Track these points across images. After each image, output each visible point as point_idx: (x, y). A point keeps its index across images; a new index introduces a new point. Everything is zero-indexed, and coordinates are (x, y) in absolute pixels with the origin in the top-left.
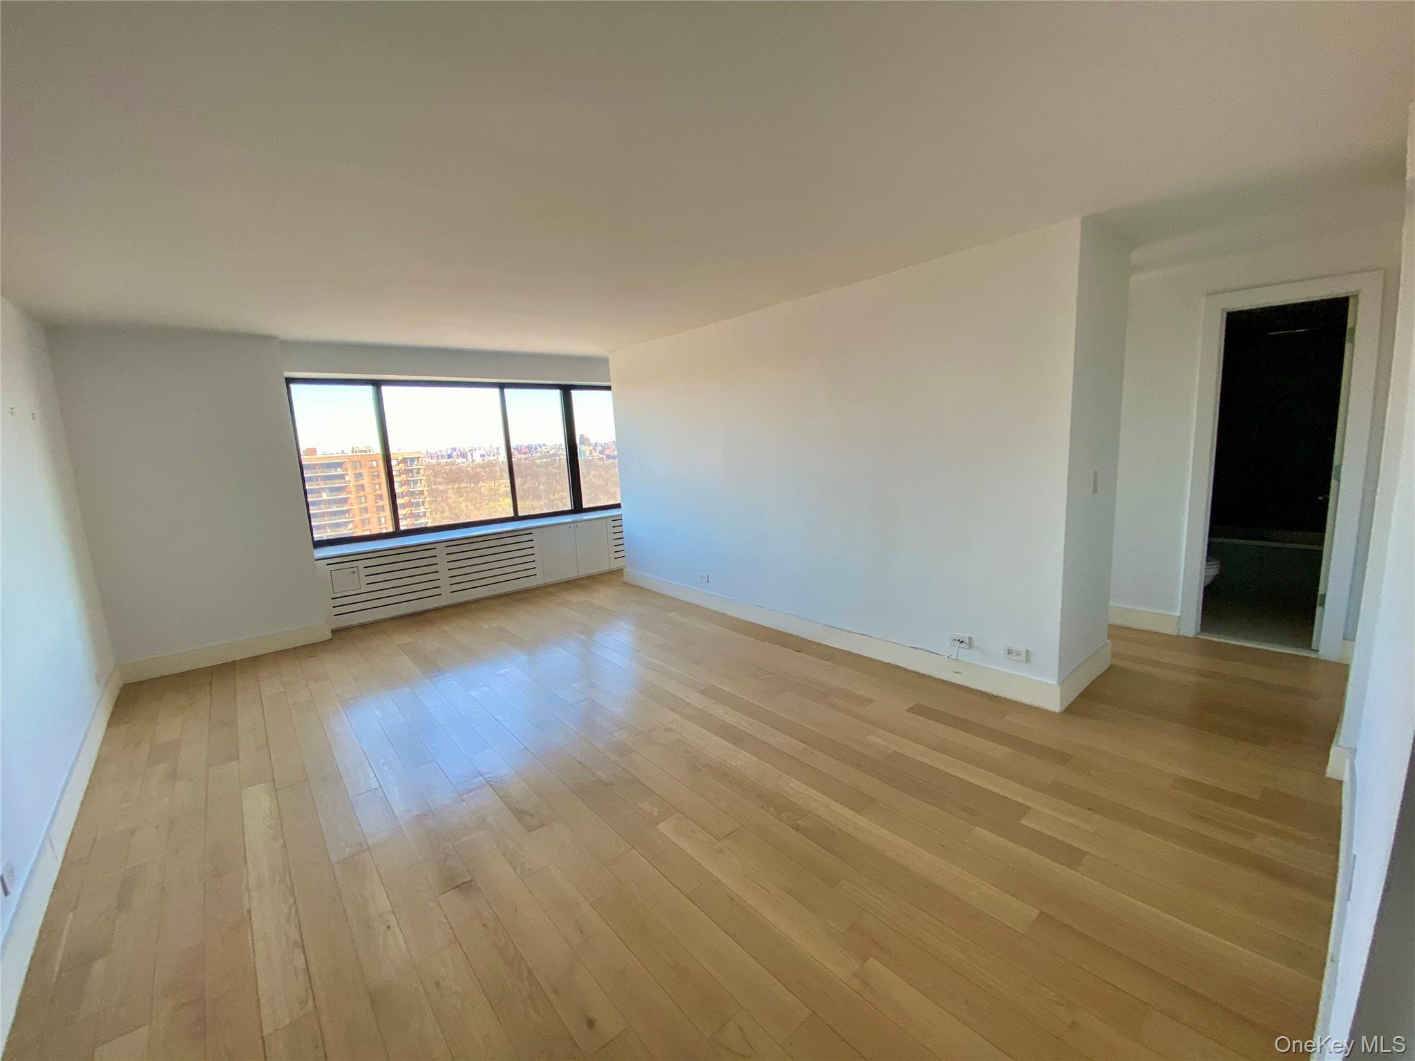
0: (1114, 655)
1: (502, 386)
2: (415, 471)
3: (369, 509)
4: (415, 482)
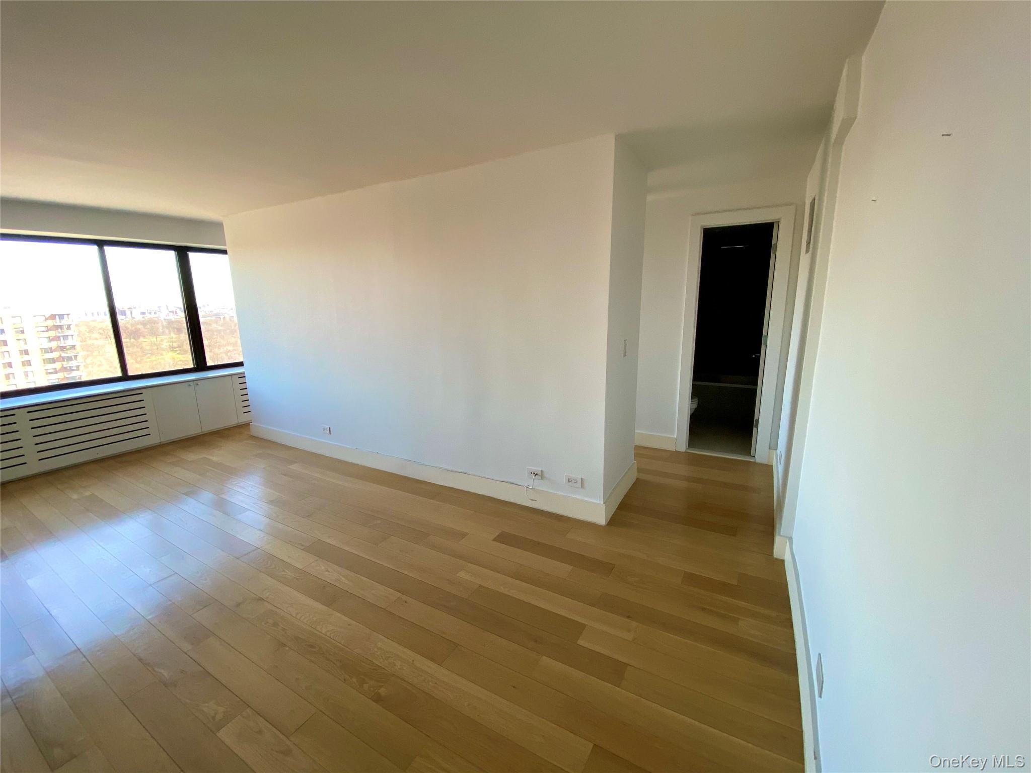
0: (640, 470)
1: (100, 244)
2: (65, 327)
4: (66, 337)
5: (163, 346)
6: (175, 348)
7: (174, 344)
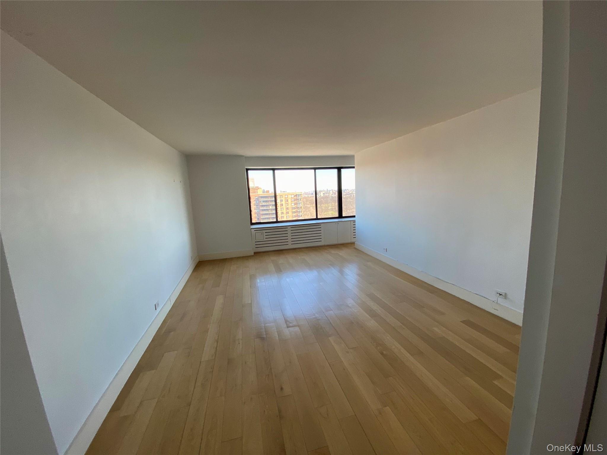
1: (315, 169)
2: (299, 199)
3: (284, 213)
4: (299, 203)
5: (329, 208)
6: (333, 209)
7: (333, 207)
